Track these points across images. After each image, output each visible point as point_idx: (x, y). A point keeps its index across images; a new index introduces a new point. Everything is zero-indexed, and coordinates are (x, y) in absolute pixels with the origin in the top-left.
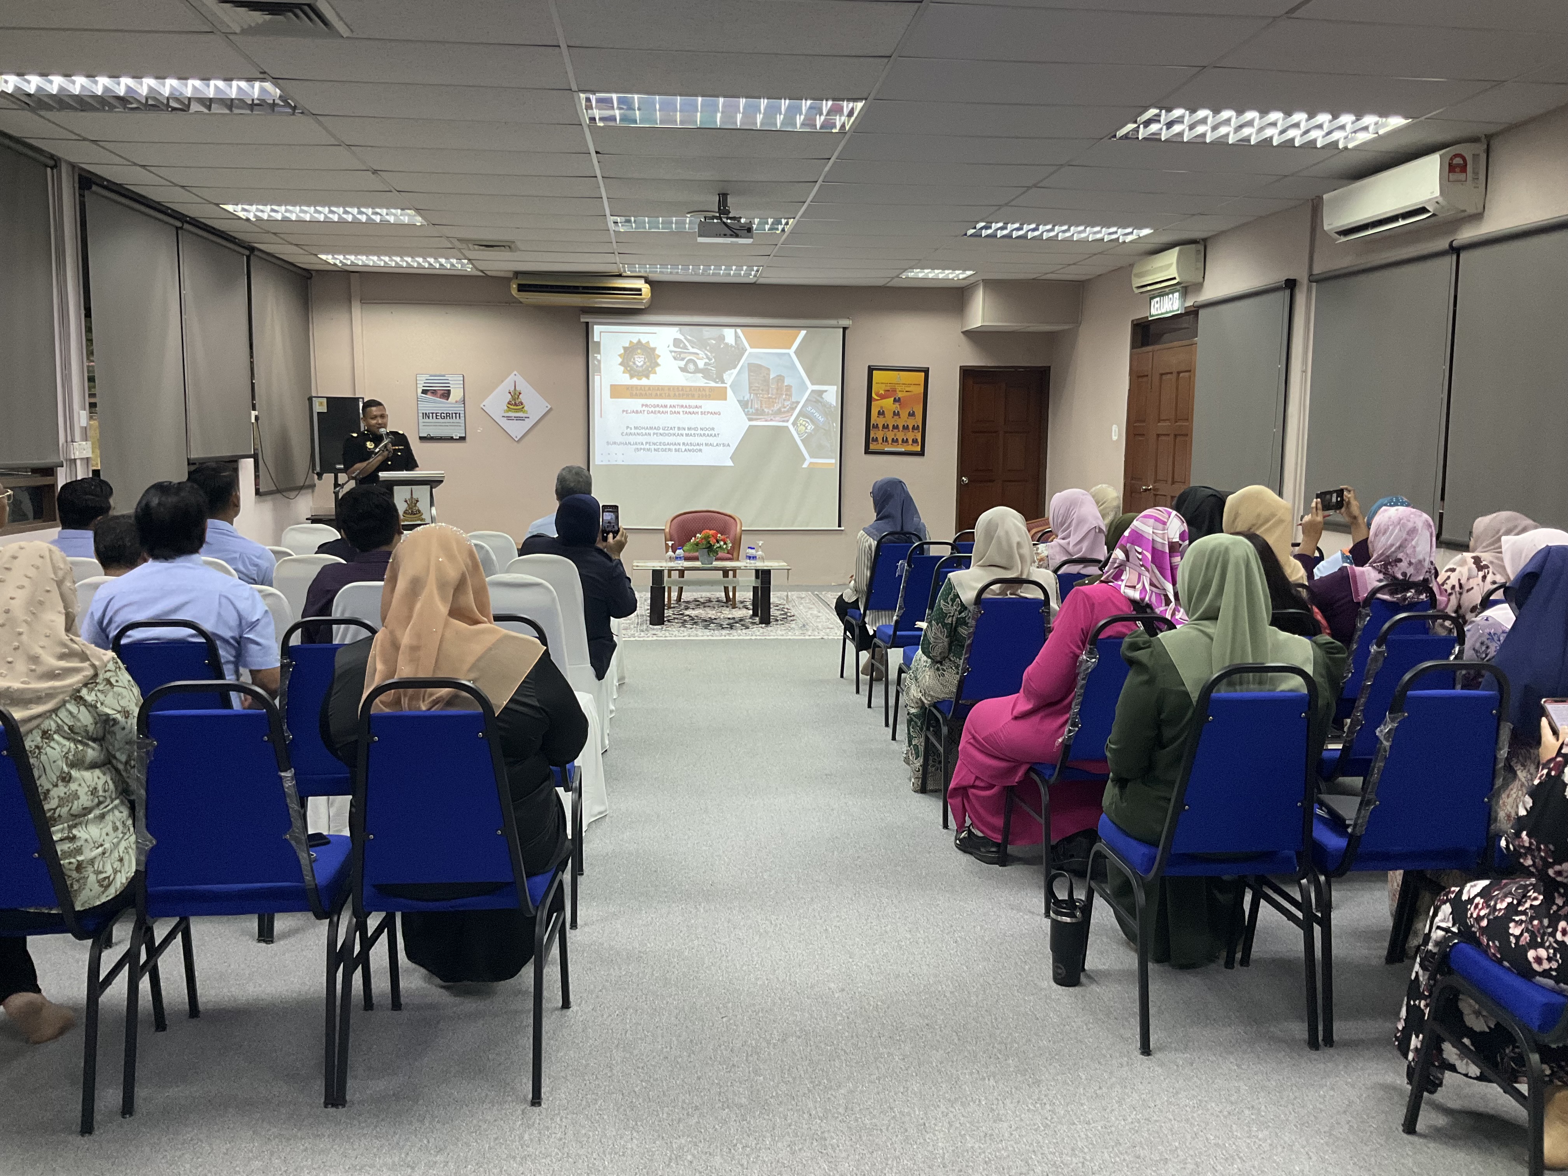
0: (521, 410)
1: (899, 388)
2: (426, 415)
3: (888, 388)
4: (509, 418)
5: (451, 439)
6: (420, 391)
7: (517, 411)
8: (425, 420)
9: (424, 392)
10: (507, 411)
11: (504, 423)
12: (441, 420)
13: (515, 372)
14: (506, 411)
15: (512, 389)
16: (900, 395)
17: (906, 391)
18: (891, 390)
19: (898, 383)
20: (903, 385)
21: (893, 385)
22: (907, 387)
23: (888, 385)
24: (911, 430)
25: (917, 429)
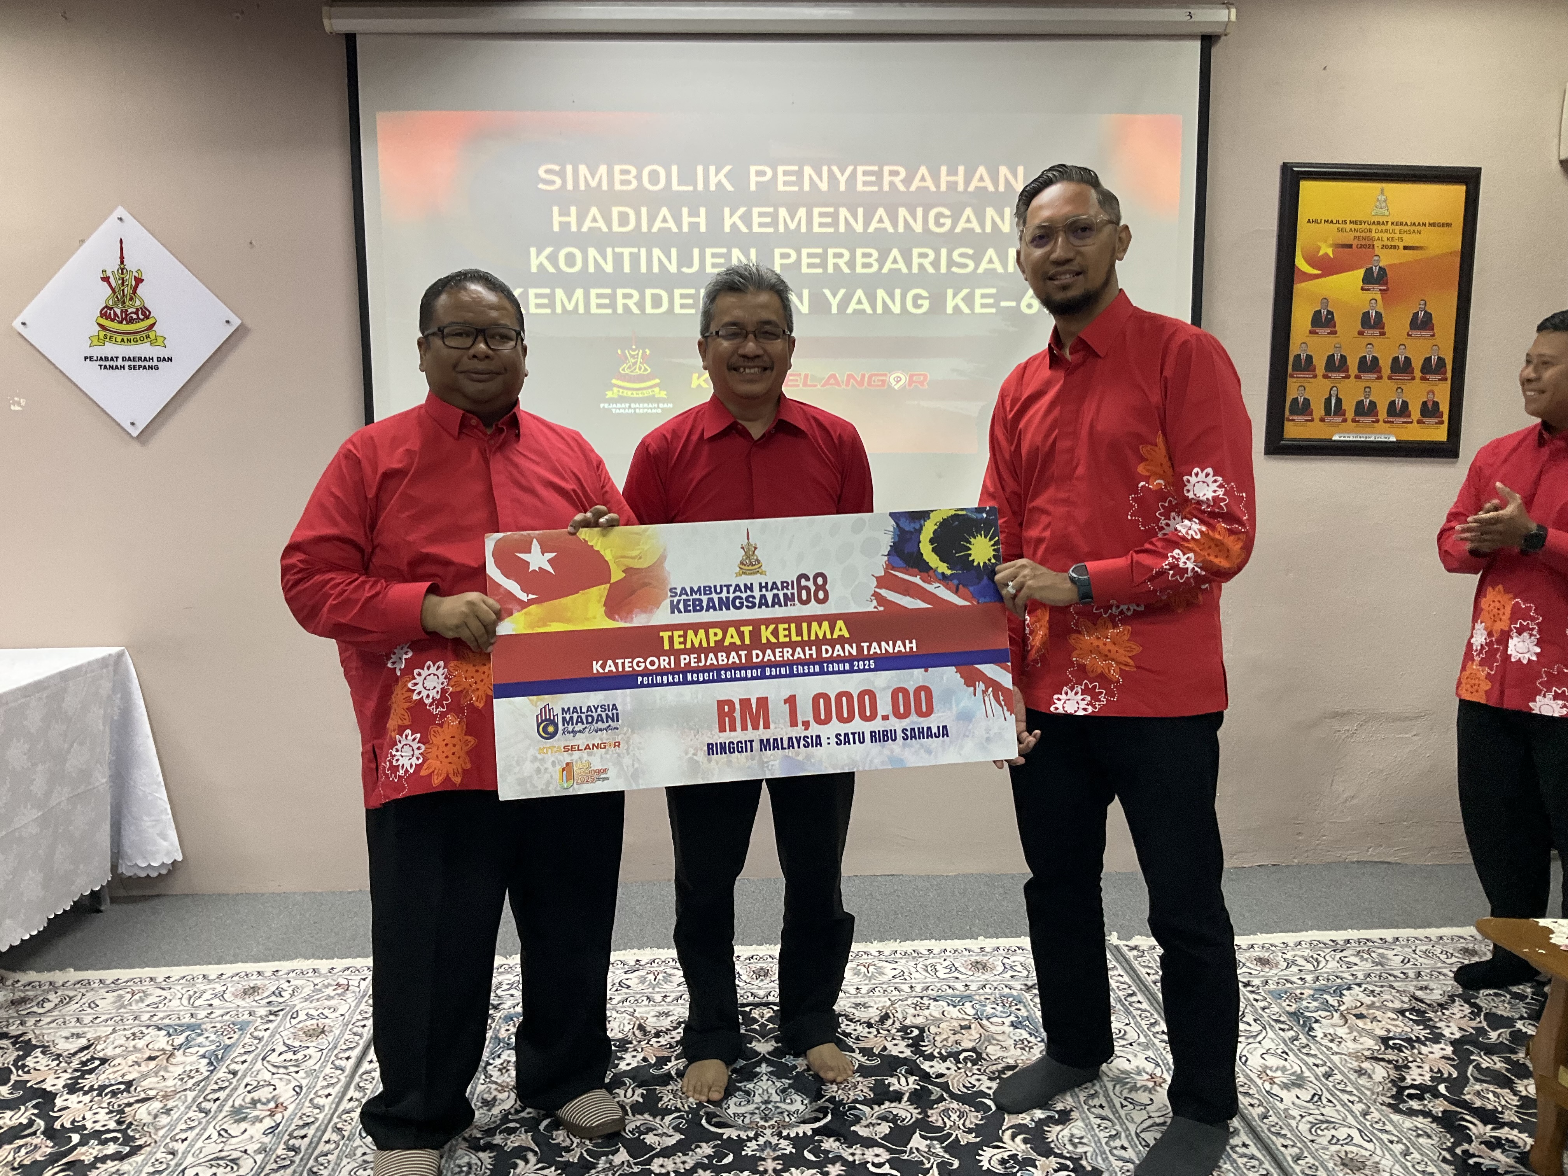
0: (147, 334)
1: (1381, 237)
3: (1348, 238)
4: (107, 363)
7: (130, 338)
10: (102, 341)
11: (90, 379)
13: (119, 211)
14: (95, 341)
15: (113, 265)
16: (1385, 259)
17: (1405, 248)
18: (1355, 243)
19: (1381, 220)
20: (1397, 228)
21: (1363, 226)
22: (1409, 232)
23: (1348, 226)
24: (1418, 373)
25: (1435, 372)
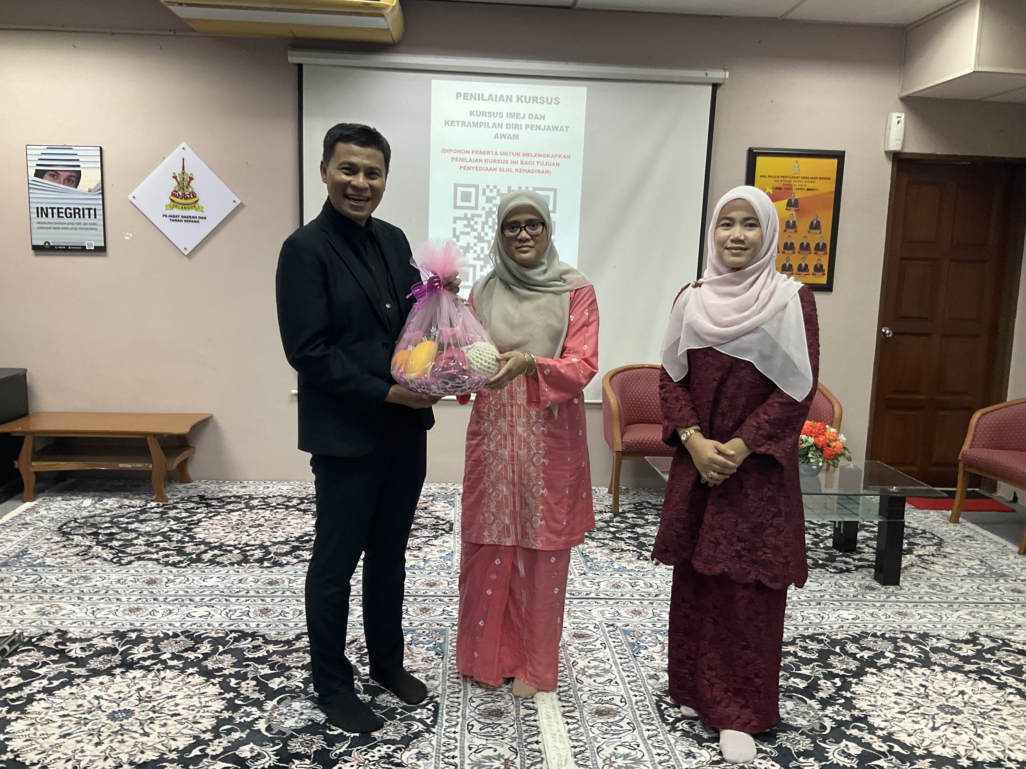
0: (194, 205)
1: (796, 184)
2: (42, 212)
3: (780, 185)
4: (174, 219)
5: (81, 250)
6: (32, 172)
7: (186, 206)
8: (40, 219)
9: (39, 174)
10: (172, 208)
11: (166, 226)
12: (65, 220)
13: (183, 144)
14: (168, 207)
15: (179, 171)
16: (798, 195)
17: (808, 189)
18: (783, 187)
19: (796, 175)
20: (804, 180)
21: (787, 179)
22: (809, 182)
23: (780, 179)
24: (813, 250)
25: (821, 250)
